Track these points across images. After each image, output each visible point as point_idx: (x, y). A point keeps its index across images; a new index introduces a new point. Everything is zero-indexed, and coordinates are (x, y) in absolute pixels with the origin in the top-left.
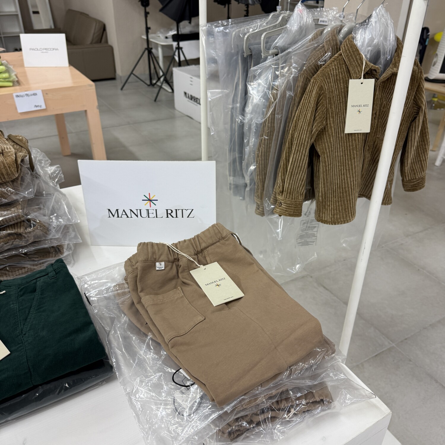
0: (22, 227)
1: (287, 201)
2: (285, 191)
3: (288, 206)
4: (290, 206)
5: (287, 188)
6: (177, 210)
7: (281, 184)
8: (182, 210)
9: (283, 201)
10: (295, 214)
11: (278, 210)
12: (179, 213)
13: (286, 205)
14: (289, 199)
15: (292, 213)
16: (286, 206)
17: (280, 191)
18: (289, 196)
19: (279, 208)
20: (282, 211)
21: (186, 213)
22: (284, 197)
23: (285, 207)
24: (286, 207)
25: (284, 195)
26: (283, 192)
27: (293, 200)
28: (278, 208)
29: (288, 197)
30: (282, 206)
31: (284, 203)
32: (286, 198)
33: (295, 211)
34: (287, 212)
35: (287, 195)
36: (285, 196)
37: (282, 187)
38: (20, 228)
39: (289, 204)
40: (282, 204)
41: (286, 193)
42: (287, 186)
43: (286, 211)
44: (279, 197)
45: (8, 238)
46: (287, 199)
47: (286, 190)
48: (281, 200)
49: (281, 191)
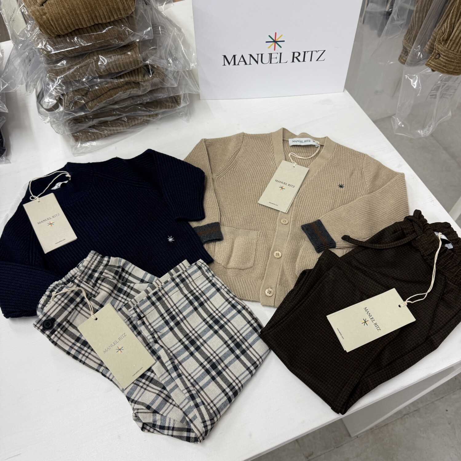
0: (140, 75)
1: (450, 53)
2: (451, 40)
3: (448, 61)
4: (453, 60)
5: (455, 36)
6: (306, 52)
7: (448, 30)
8: (312, 52)
9: (444, 53)
10: (455, 71)
11: (433, 63)
12: (308, 56)
13: (446, 58)
14: (453, 51)
15: (451, 70)
16: (446, 60)
17: (442, 39)
18: (455, 48)
19: (436, 60)
20: (439, 66)
21: (316, 56)
22: (447, 48)
23: (444, 60)
24: (446, 62)
25: (447, 44)
26: (447, 40)
27: (458, 54)
28: (432, 61)
29: (452, 49)
30: (440, 58)
31: (444, 56)
32: (450, 49)
33: (457, 68)
34: (445, 68)
35: (452, 46)
36: (450, 46)
37: (448, 34)
38: (138, 76)
39: (452, 58)
40: (441, 55)
41: (451, 43)
42: (457, 34)
43: (444, 66)
44: (439, 46)
45: (126, 87)
46: (450, 51)
47: (454, 39)
48: (442, 51)
49: (445, 39)
